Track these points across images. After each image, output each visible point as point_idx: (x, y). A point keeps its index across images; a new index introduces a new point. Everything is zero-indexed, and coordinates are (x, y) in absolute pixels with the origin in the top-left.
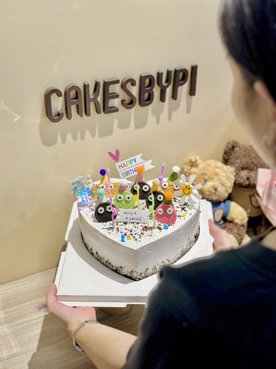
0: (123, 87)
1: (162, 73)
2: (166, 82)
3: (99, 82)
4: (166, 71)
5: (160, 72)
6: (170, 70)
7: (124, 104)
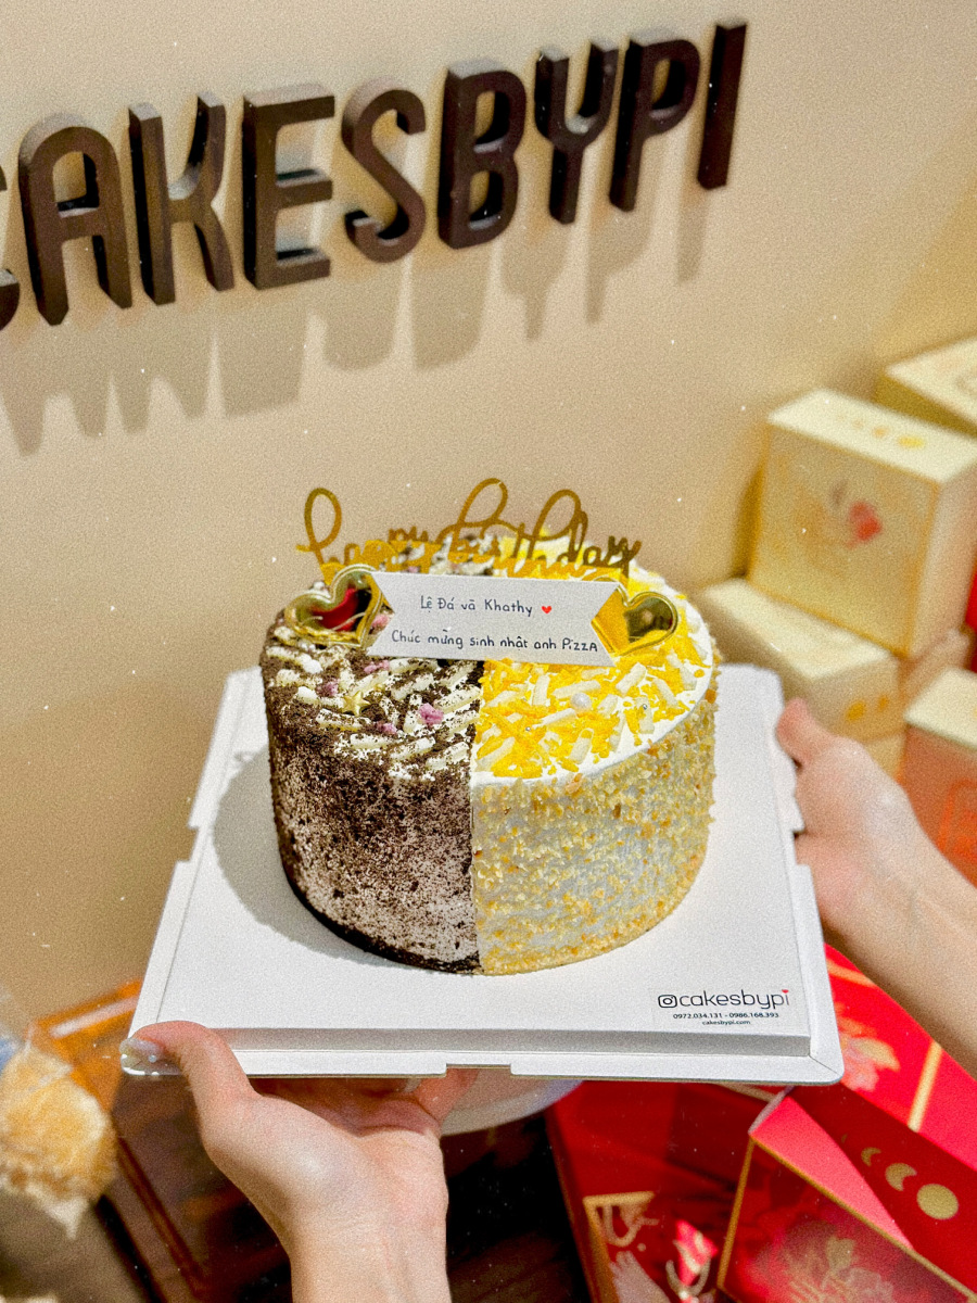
0: (354, 137)
2: (585, 111)
3: (221, 109)
5: (554, 56)
6: (606, 46)
7: (359, 235)
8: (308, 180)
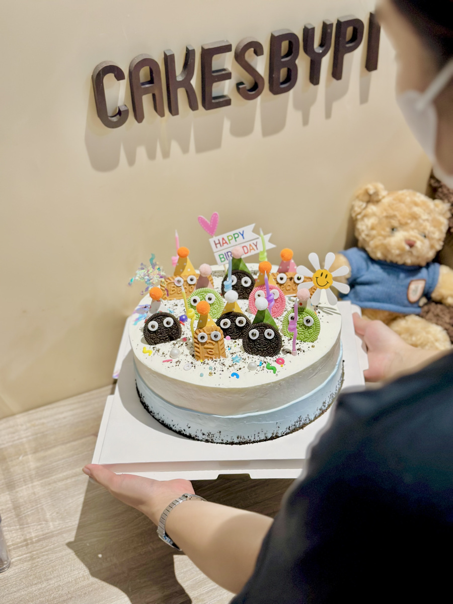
0: (240, 57)
1: (313, 29)
2: (321, 45)
3: (194, 51)
4: (321, 25)
5: (309, 27)
6: (328, 23)
7: (241, 90)
8: (223, 72)
